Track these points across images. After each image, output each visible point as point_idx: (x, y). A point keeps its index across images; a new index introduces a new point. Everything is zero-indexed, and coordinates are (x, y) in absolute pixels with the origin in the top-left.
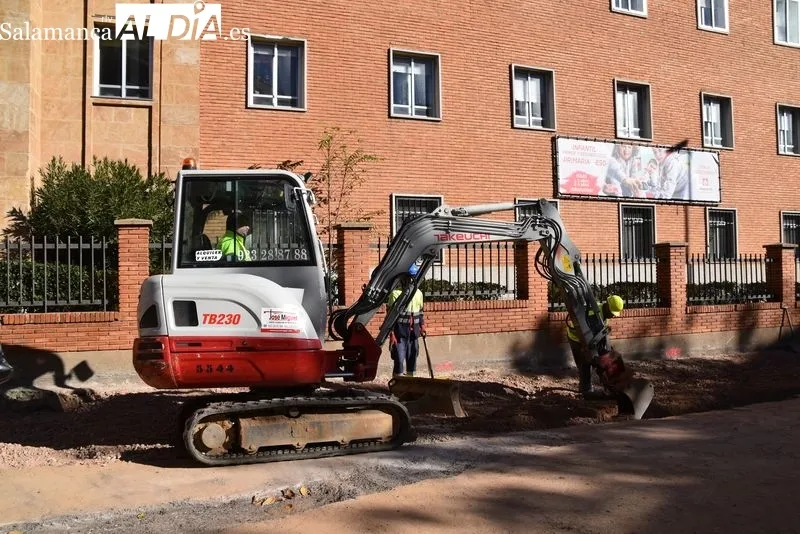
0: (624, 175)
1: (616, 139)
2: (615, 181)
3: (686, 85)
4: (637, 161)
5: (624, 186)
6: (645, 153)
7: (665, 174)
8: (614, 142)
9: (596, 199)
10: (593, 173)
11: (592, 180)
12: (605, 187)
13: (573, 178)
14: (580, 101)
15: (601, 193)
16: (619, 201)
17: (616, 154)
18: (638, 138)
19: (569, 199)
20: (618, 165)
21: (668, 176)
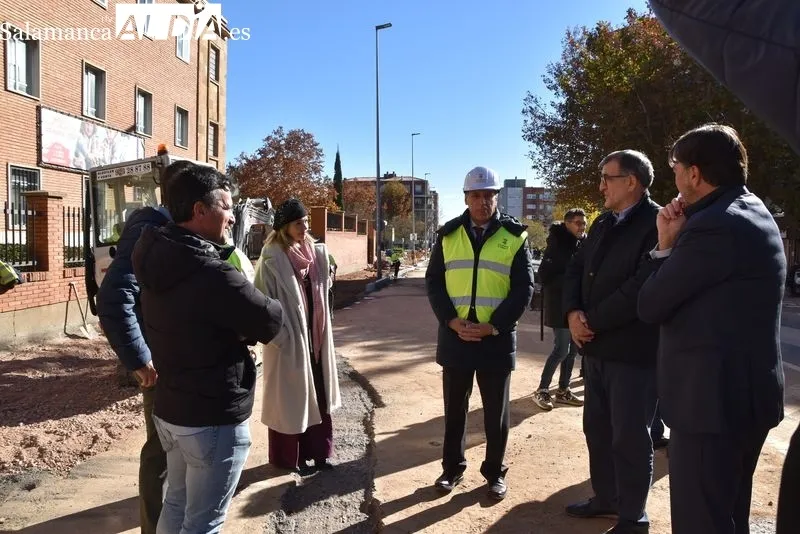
0: (87, 151)
1: (82, 117)
2: (81, 154)
3: (127, 78)
4: (96, 139)
5: (88, 161)
6: (101, 131)
7: (113, 153)
8: (81, 119)
9: (67, 170)
10: (67, 146)
11: (66, 152)
12: (74, 160)
13: (52, 148)
14: (58, 76)
15: (72, 166)
16: (82, 174)
17: (83, 131)
18: (94, 117)
19: (48, 168)
20: (84, 141)
21: (115, 154)
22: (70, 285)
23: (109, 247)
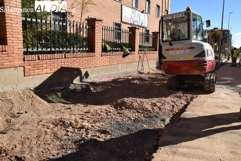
0: (133, 18)
4: (136, 14)
5: (133, 21)
10: (128, 16)
12: (130, 21)
17: (132, 12)
18: (135, 8)
19: (123, 23)
20: (133, 15)
22: (140, 56)
23: (169, 42)
